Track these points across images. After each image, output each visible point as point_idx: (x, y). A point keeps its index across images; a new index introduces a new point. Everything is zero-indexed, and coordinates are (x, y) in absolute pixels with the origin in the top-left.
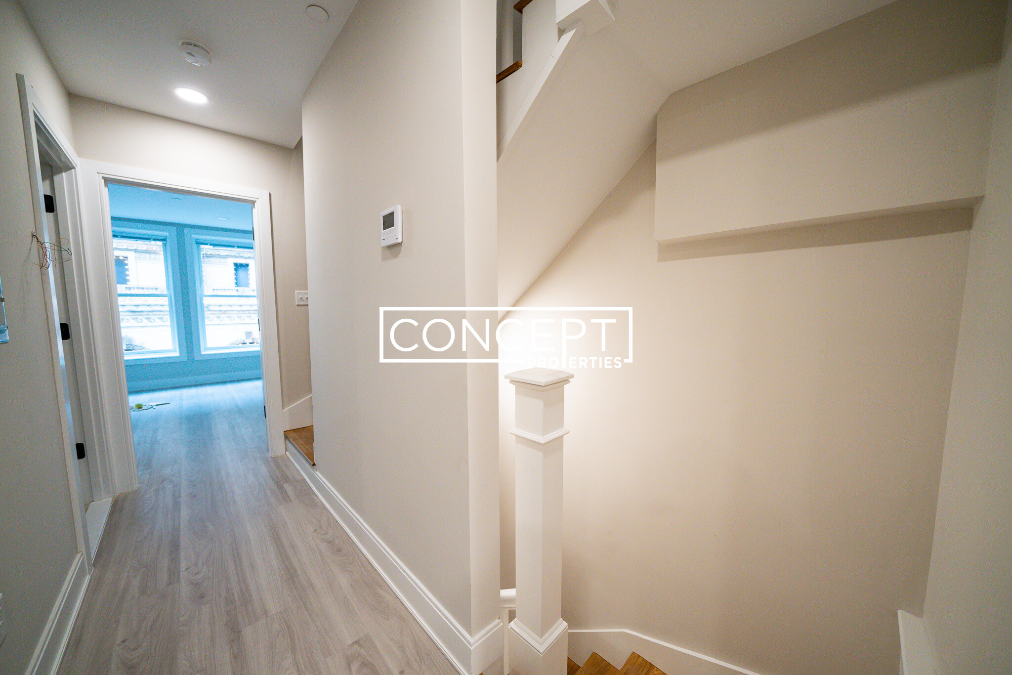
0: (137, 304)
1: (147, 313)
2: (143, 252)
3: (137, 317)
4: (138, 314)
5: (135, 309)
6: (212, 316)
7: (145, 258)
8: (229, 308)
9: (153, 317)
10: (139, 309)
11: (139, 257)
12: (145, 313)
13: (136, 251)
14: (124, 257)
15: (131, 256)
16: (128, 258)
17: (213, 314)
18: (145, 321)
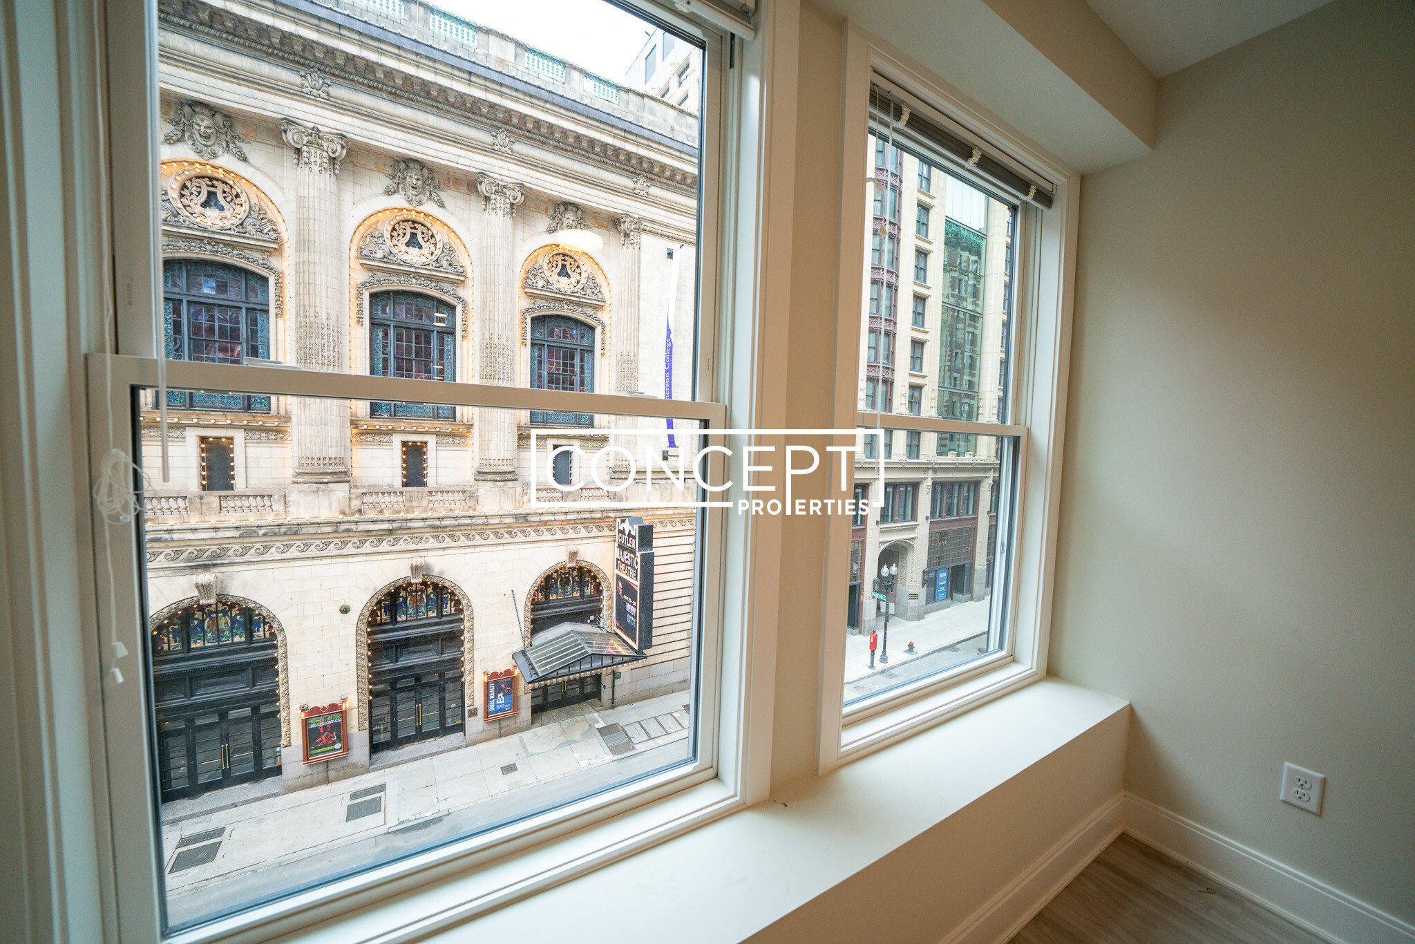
0: (441, 515)
1: (452, 529)
2: (446, 436)
3: (438, 534)
4: (440, 530)
5: (437, 523)
6: (529, 529)
7: (448, 443)
8: (552, 518)
9: (458, 533)
10: (444, 523)
11: (441, 443)
12: (448, 529)
13: (437, 434)
14: (422, 442)
15: (431, 440)
16: (428, 443)
17: (530, 526)
18: (447, 539)
